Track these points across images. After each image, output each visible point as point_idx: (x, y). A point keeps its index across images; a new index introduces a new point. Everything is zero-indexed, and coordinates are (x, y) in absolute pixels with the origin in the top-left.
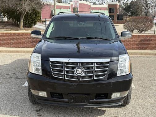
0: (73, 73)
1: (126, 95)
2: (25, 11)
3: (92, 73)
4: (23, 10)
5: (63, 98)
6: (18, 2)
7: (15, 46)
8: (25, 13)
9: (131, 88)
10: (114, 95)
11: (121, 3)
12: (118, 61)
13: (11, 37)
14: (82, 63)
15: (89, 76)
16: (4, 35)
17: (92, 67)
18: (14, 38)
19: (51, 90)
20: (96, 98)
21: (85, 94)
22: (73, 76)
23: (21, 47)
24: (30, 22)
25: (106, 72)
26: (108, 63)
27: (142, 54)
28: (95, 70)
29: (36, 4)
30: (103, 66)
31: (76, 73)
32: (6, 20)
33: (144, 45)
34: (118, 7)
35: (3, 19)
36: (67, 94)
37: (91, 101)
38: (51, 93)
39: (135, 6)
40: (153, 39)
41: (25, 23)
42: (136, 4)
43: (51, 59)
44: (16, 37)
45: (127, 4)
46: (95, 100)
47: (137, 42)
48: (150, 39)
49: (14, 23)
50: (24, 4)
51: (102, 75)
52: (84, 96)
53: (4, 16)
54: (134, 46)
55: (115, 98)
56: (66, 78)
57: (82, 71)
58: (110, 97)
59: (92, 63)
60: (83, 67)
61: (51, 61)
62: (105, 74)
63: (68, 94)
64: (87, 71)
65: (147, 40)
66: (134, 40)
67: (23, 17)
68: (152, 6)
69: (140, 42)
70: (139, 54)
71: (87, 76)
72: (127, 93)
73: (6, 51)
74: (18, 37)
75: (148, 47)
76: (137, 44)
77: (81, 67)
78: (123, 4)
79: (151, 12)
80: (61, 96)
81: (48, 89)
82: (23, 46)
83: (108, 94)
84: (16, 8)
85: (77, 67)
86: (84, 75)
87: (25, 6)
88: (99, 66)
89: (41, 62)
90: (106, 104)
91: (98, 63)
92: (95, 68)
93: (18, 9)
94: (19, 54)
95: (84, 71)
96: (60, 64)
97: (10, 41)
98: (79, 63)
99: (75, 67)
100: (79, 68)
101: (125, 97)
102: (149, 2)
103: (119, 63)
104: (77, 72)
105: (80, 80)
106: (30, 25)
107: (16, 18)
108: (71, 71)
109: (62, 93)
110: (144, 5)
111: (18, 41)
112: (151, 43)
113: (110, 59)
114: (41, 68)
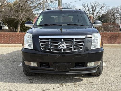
0: (57, 47)
1: (99, 64)
2: (22, 20)
3: (72, 47)
4: (20, 20)
5: (49, 67)
6: (16, 14)
7: (13, 43)
8: (22, 22)
9: (103, 59)
10: (90, 65)
11: (95, 16)
12: (92, 38)
13: (10, 36)
14: (64, 39)
15: (70, 49)
16: (4, 35)
17: (72, 42)
18: (13, 37)
19: (40, 60)
20: (75, 67)
21: (67, 63)
22: (57, 49)
23: (18, 43)
24: (25, 29)
25: (83, 45)
26: (84, 38)
27: (111, 47)
28: (74, 44)
29: (30, 15)
30: (80, 41)
31: (60, 47)
32: (7, 28)
33: (113, 40)
34: (92, 18)
35: (4, 28)
36: (52, 63)
37: (71, 69)
38: (40, 63)
39: (105, 17)
40: (119, 36)
41: (22, 29)
42: (106, 16)
43: (40, 37)
44: (14, 36)
45: (99, 16)
46: (74, 68)
47: (107, 38)
48: (117, 36)
49: (13, 30)
50: (21, 14)
51: (79, 48)
52: (66, 64)
53: (5, 25)
54: (105, 41)
55: (90, 67)
56: (51, 51)
57: (64, 45)
58: (86, 66)
59: (72, 39)
60: (65, 42)
61: (40, 38)
62: (82, 48)
63: (54, 63)
64: (68, 45)
65: (115, 37)
66: (105, 37)
67: (20, 25)
68: (118, 18)
69: (109, 38)
70: (109, 47)
71: (68, 49)
72: (100, 63)
73: (6, 46)
74: (16, 36)
75: (116, 42)
76: (107, 40)
77: (63, 42)
78: (96, 17)
79: (118, 22)
80: (48, 65)
81: (38, 60)
82: (20, 43)
83: (84, 63)
84: (14, 18)
85: (60, 42)
86: (65, 48)
87: (21, 16)
88: (77, 41)
89: (32, 39)
90: (83, 71)
91: (76, 39)
92: (74, 43)
93: (16, 18)
94: (16, 48)
95: (65, 45)
96: (47, 40)
97: (10, 39)
98: (62, 39)
99: (59, 42)
100: (62, 43)
101: (98, 66)
102: (116, 15)
103: (93, 39)
104: (60, 45)
105: (63, 52)
106: (25, 31)
107: (15, 26)
108: (56, 45)
109: (48, 63)
110: (113, 17)
111: (15, 38)
112: (118, 39)
113: (85, 36)
114: (32, 44)
